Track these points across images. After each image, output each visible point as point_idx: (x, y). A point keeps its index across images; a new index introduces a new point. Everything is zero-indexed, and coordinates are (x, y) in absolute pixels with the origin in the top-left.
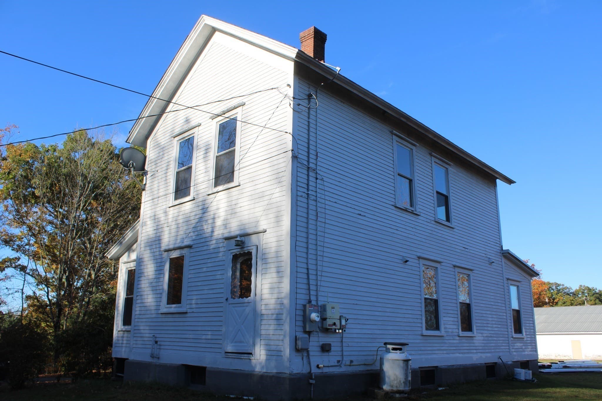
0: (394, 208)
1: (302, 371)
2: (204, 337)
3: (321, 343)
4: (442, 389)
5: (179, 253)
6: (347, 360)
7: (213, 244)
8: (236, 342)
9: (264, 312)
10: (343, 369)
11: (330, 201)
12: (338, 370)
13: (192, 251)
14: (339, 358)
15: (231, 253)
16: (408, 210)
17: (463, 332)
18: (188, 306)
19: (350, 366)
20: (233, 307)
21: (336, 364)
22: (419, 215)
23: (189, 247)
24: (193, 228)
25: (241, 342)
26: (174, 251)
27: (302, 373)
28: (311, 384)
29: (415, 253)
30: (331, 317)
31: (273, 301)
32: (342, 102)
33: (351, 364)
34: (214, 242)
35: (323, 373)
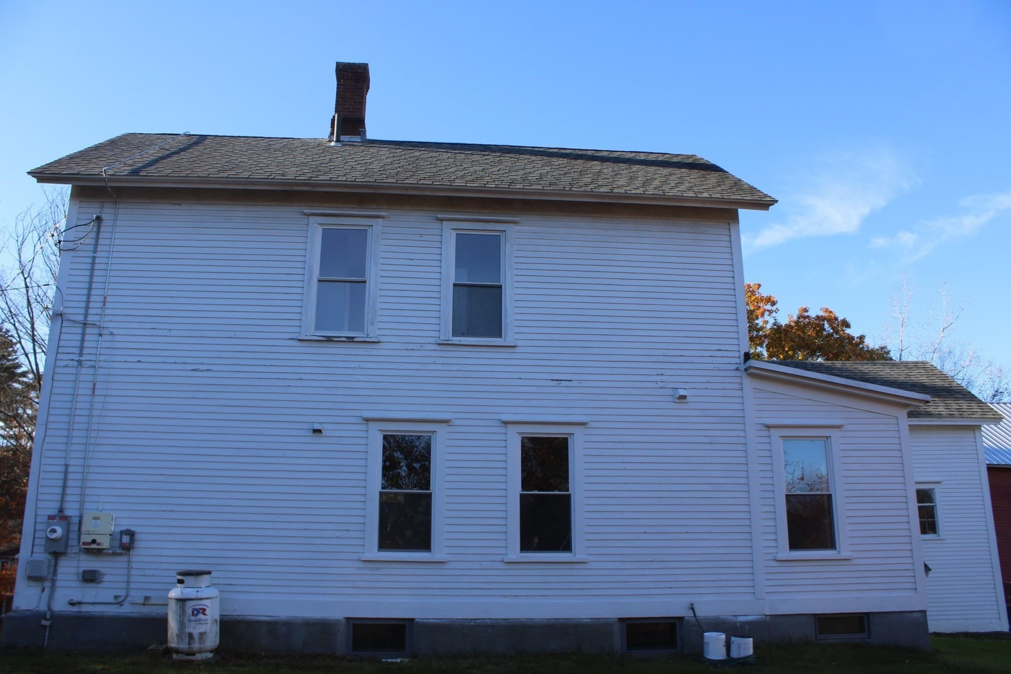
0: (296, 343)
1: (37, 607)
3: (81, 570)
4: (397, 660)
6: (137, 596)
10: (126, 610)
11: (126, 361)
12: (116, 610)
14: (122, 593)
16: (335, 339)
17: (523, 554)
19: (144, 604)
21: (114, 601)
22: (378, 342)
27: (38, 611)
28: (45, 627)
29: (357, 413)
30: (89, 531)
32: (175, 204)
33: (146, 603)
35: (80, 612)
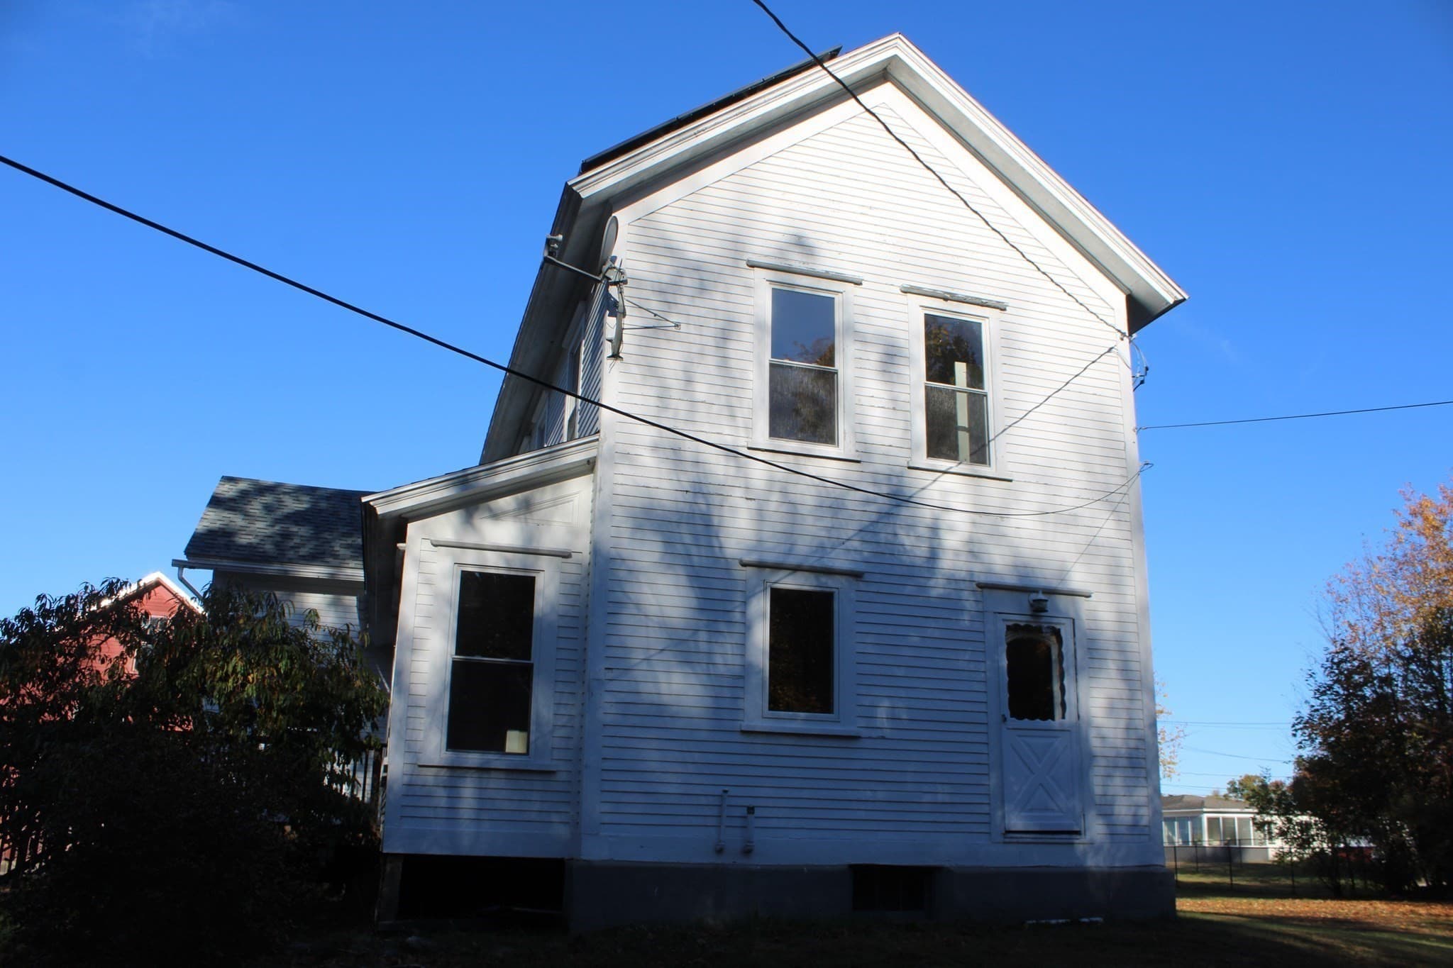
2: (927, 798)
5: (815, 583)
7: (938, 587)
8: (1031, 810)
9: (1097, 751)
13: (862, 586)
15: (1004, 620)
18: (862, 723)
20: (1020, 736)
23: (856, 575)
24: (861, 531)
25: (1047, 809)
26: (788, 572)
31: (1120, 734)
34: (941, 582)
